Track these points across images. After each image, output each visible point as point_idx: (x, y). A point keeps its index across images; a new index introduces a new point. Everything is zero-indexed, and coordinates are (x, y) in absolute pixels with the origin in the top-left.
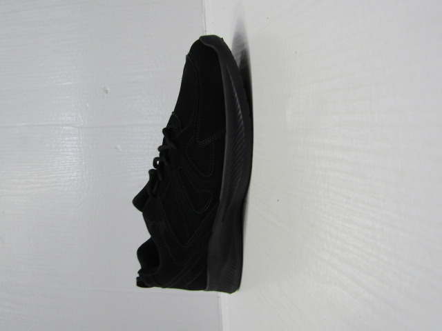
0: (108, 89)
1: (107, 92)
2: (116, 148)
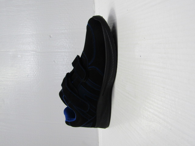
0: (52, 36)
1: (51, 37)
2: (54, 61)
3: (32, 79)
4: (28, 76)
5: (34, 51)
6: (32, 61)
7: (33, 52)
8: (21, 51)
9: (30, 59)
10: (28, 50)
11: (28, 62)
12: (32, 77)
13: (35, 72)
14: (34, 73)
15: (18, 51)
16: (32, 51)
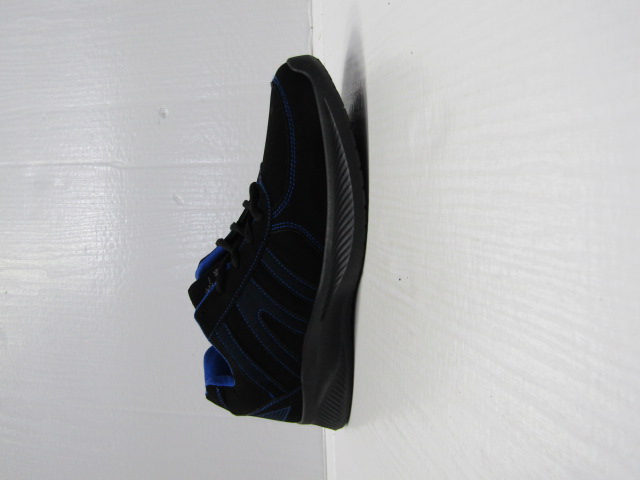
0: (167, 111)
1: (164, 115)
2: (175, 199)
3: (100, 259)
4: (86, 249)
5: (106, 164)
6: (101, 197)
7: (105, 168)
8: (61, 165)
9: (94, 192)
10: (87, 161)
11: (88, 201)
12: (101, 252)
13: (111, 235)
14: (107, 240)
15: (56, 165)
16: (101, 164)
